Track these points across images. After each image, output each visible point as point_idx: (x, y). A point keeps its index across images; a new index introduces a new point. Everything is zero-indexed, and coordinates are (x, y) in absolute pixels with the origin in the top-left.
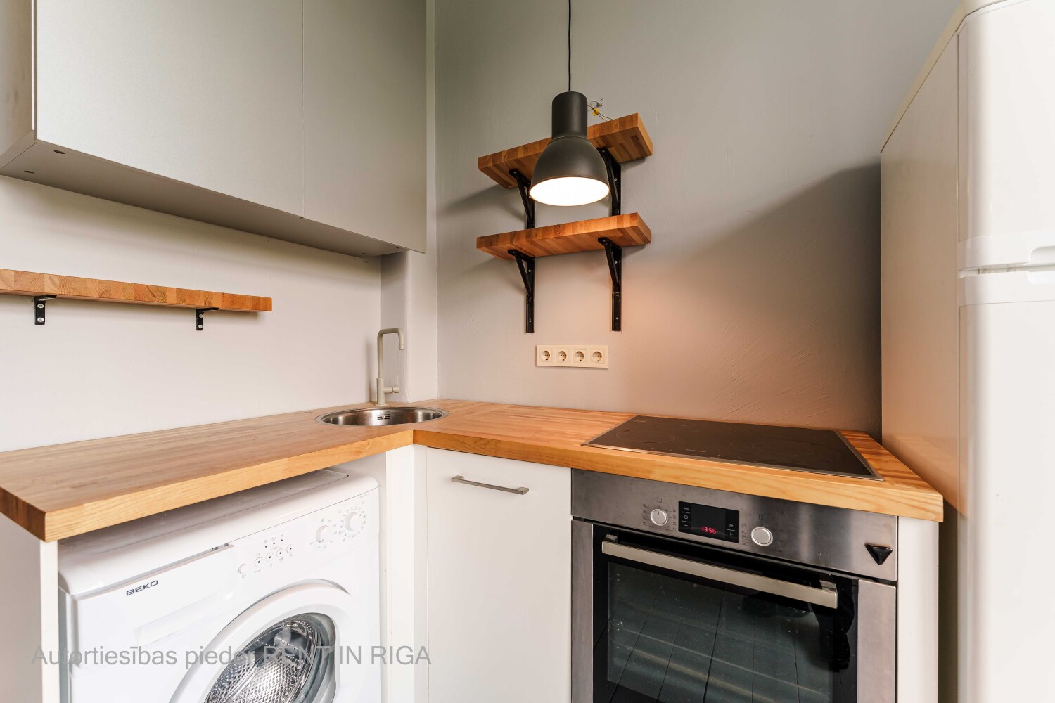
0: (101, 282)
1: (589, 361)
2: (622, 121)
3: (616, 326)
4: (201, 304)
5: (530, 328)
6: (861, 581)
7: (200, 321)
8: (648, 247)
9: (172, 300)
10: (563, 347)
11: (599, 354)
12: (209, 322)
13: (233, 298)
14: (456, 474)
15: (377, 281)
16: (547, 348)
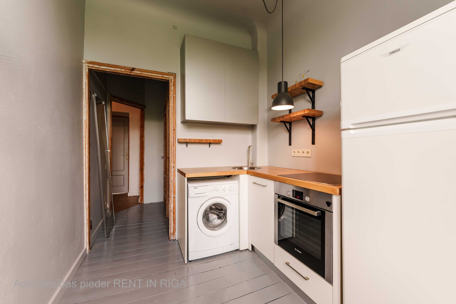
0: (194, 139)
1: (305, 155)
2: (305, 81)
3: (313, 143)
4: (209, 142)
5: (290, 144)
6: (326, 211)
7: (210, 145)
8: (323, 116)
9: (204, 142)
10: (298, 150)
11: (308, 152)
12: (211, 146)
13: (215, 140)
14: (254, 182)
15: (250, 132)
16: (294, 150)
